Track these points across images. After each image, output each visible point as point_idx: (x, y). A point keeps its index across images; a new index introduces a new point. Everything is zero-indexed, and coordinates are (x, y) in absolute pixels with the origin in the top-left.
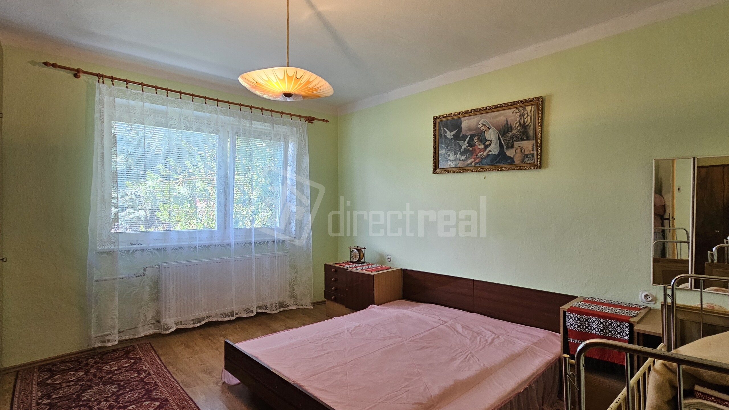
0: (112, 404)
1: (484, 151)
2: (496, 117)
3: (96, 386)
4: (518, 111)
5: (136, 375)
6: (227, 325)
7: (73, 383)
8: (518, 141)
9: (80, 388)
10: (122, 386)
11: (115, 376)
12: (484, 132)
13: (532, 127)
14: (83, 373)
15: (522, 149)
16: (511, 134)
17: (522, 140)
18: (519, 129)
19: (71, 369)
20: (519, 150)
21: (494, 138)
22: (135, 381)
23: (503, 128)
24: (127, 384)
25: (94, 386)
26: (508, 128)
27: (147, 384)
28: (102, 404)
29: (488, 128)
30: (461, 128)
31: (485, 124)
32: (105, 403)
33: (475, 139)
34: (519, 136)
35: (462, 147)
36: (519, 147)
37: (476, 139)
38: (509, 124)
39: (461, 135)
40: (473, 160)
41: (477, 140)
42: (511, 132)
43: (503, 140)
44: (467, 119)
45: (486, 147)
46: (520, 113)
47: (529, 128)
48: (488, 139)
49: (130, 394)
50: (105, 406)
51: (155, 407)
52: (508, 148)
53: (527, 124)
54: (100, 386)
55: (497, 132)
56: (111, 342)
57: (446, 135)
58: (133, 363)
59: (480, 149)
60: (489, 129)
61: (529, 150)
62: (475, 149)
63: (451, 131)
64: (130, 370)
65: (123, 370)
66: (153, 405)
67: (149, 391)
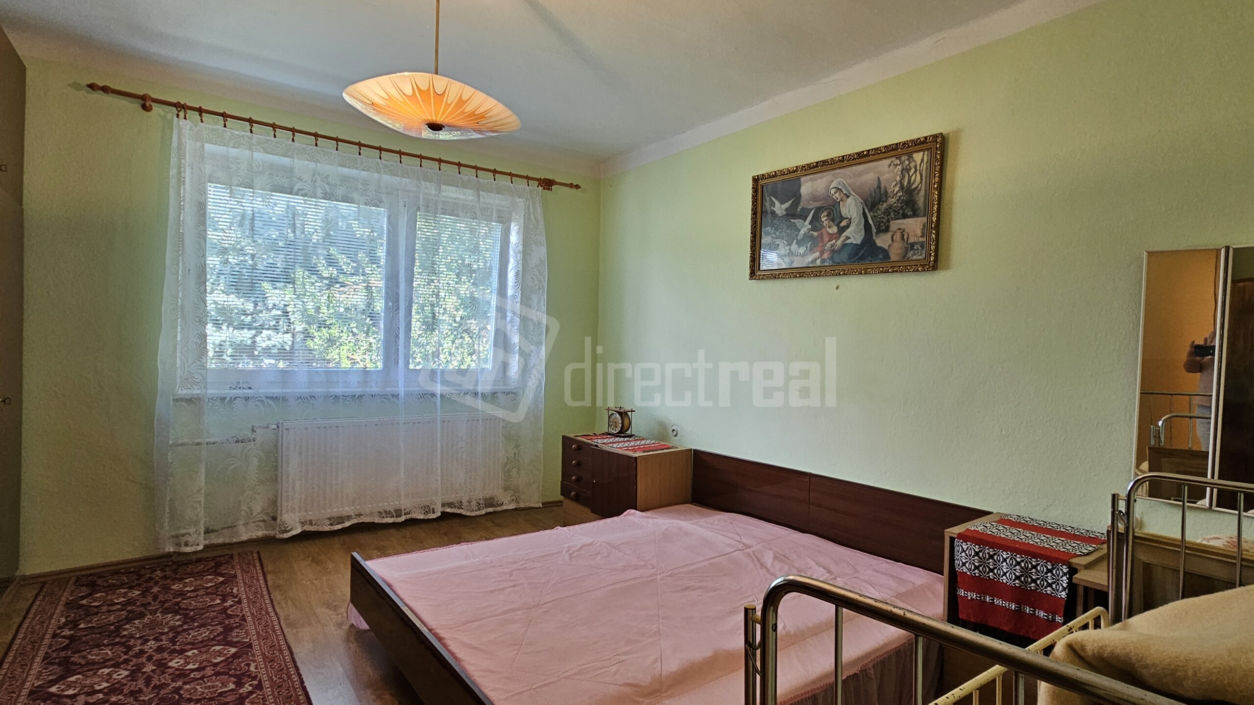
0: (164, 646)
1: (838, 238)
3: (151, 614)
5: (218, 601)
6: (392, 531)
7: (119, 606)
9: (127, 616)
10: (189, 618)
11: (185, 601)
12: (839, 202)
14: (138, 592)
19: (124, 584)
21: (855, 214)
22: (213, 612)
24: (199, 615)
25: (147, 615)
27: (229, 616)
28: (149, 644)
29: (846, 194)
31: (840, 187)
32: (153, 643)
33: (822, 216)
37: (824, 217)
40: (818, 254)
45: (843, 230)
48: (845, 217)
49: (197, 631)
50: (151, 648)
51: (229, 656)
54: (157, 615)
55: (861, 203)
56: (190, 545)
57: (775, 209)
58: (222, 583)
59: (830, 234)
60: (848, 197)
62: (822, 235)
64: (213, 594)
65: (201, 592)
66: (225, 652)
67: (228, 629)
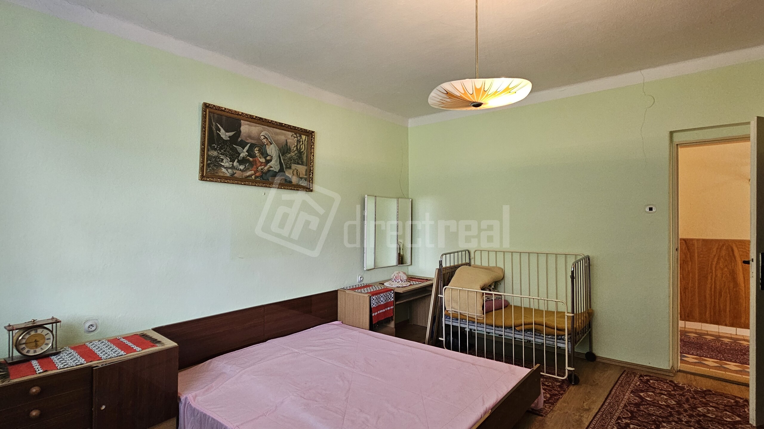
1: (265, 166)
2: (277, 134)
4: (296, 137)
8: (295, 164)
12: (266, 145)
13: (305, 155)
15: (298, 172)
16: (289, 155)
17: (298, 164)
18: (296, 153)
20: (295, 173)
21: (275, 154)
23: (283, 147)
26: (287, 149)
29: (270, 142)
30: (240, 131)
31: (267, 137)
33: (255, 150)
34: (296, 160)
35: (240, 154)
36: (296, 169)
37: (257, 150)
38: (288, 144)
39: (239, 140)
40: (253, 172)
41: (257, 152)
42: (290, 153)
43: (283, 160)
44: (248, 124)
45: (268, 162)
46: (297, 139)
47: (303, 154)
48: (269, 154)
52: (287, 168)
53: (302, 151)
55: (278, 150)
57: (220, 133)
59: (261, 162)
60: (271, 144)
61: (302, 174)
62: (256, 161)
63: (227, 131)
